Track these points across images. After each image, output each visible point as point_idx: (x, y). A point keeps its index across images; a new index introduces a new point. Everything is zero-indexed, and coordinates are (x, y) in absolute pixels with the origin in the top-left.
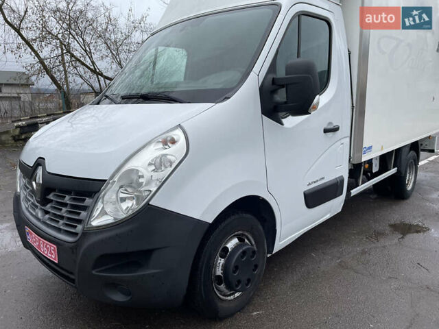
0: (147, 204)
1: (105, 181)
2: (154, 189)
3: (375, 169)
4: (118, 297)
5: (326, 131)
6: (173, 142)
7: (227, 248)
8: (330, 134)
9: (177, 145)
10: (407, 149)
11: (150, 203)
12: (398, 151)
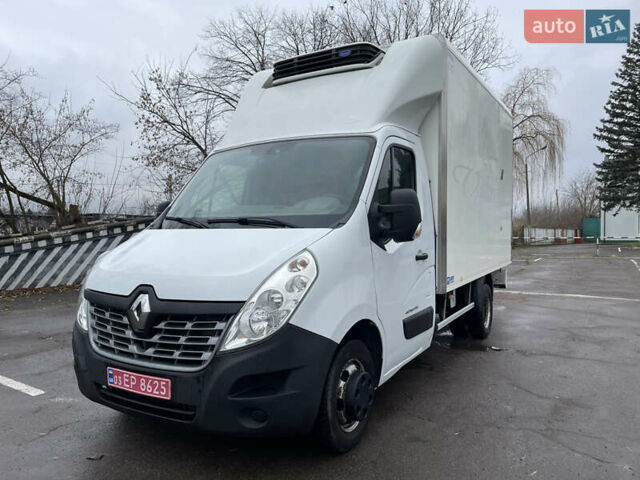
0: (287, 324)
1: (244, 302)
2: (292, 310)
3: (453, 304)
4: (251, 425)
5: (418, 258)
6: (304, 264)
7: (347, 372)
8: (421, 262)
9: (308, 267)
10: (482, 282)
11: (290, 322)
12: (474, 283)
